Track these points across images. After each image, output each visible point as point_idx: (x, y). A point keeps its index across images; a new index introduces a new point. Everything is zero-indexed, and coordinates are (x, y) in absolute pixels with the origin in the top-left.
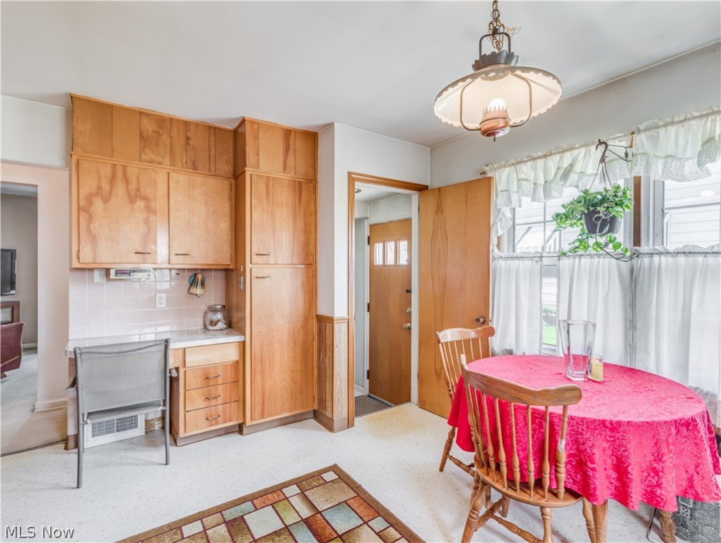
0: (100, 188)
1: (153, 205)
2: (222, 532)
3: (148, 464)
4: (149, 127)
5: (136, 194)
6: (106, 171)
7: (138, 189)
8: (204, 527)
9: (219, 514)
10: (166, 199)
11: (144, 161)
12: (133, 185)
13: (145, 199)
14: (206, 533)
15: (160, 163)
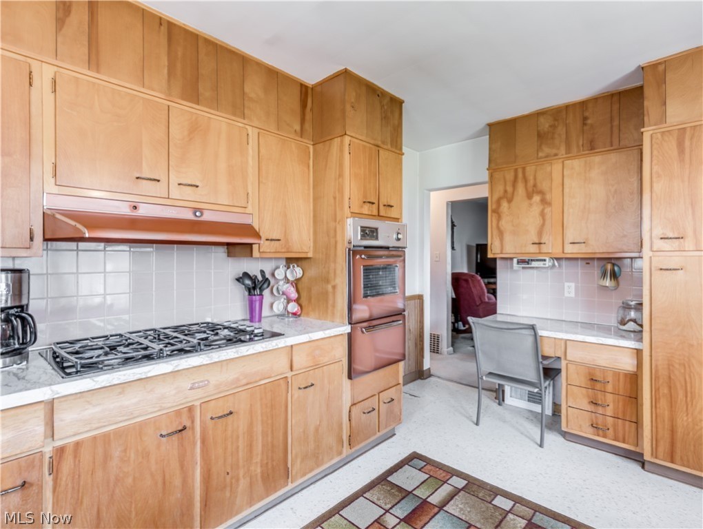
0: (506, 191)
1: (548, 197)
2: (519, 525)
3: (529, 438)
4: (545, 124)
5: (533, 190)
6: (510, 176)
7: (535, 186)
8: (511, 509)
9: (533, 511)
10: (561, 189)
11: (541, 158)
12: (531, 183)
13: (541, 193)
14: (507, 514)
15: (556, 155)
